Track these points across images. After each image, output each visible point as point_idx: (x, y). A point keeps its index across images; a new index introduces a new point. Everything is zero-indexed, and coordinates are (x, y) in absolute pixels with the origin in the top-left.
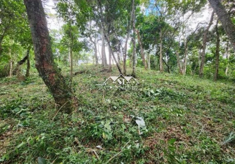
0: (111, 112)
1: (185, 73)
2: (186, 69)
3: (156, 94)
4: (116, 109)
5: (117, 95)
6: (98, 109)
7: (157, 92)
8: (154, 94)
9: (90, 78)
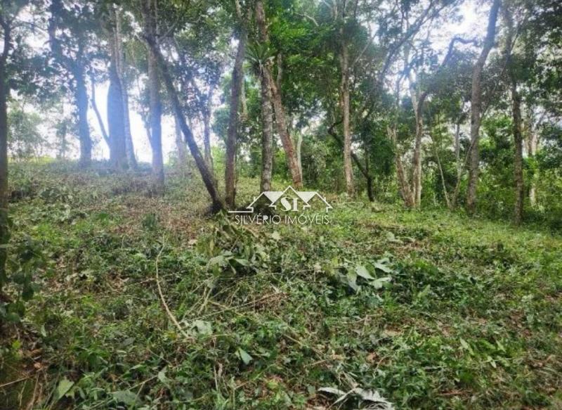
0: (233, 384)
1: (419, 200)
2: (420, 188)
3: (378, 283)
4: (251, 364)
5: (225, 294)
6: (161, 376)
7: (380, 273)
8: (371, 280)
9: (70, 221)
